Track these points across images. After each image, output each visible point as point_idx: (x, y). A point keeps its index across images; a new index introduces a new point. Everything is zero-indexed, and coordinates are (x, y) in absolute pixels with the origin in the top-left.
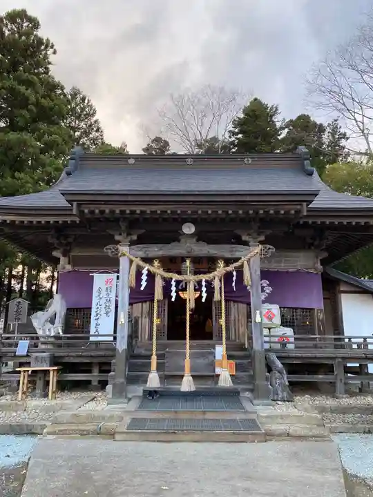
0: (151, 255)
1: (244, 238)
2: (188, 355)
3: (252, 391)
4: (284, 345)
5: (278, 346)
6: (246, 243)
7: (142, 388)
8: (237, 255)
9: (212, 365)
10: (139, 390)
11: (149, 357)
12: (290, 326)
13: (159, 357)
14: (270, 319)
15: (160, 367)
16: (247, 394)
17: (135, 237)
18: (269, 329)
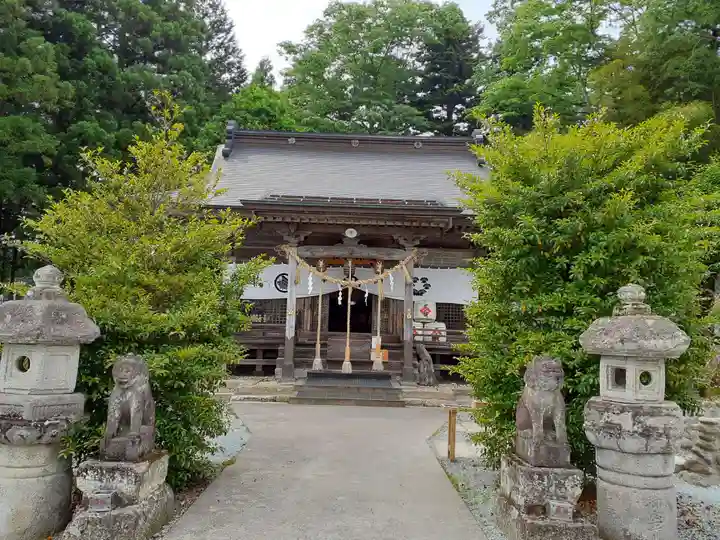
0: (318, 255)
1: (402, 242)
2: (348, 344)
3: (401, 375)
4: (435, 338)
5: (430, 339)
6: (403, 247)
7: (307, 370)
8: (395, 257)
9: (368, 353)
10: (304, 372)
11: (314, 345)
12: (443, 321)
13: (322, 345)
14: (426, 315)
15: (323, 354)
16: (398, 378)
17: (302, 239)
18: (424, 323)
